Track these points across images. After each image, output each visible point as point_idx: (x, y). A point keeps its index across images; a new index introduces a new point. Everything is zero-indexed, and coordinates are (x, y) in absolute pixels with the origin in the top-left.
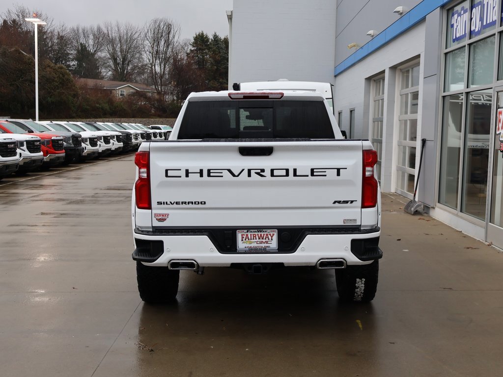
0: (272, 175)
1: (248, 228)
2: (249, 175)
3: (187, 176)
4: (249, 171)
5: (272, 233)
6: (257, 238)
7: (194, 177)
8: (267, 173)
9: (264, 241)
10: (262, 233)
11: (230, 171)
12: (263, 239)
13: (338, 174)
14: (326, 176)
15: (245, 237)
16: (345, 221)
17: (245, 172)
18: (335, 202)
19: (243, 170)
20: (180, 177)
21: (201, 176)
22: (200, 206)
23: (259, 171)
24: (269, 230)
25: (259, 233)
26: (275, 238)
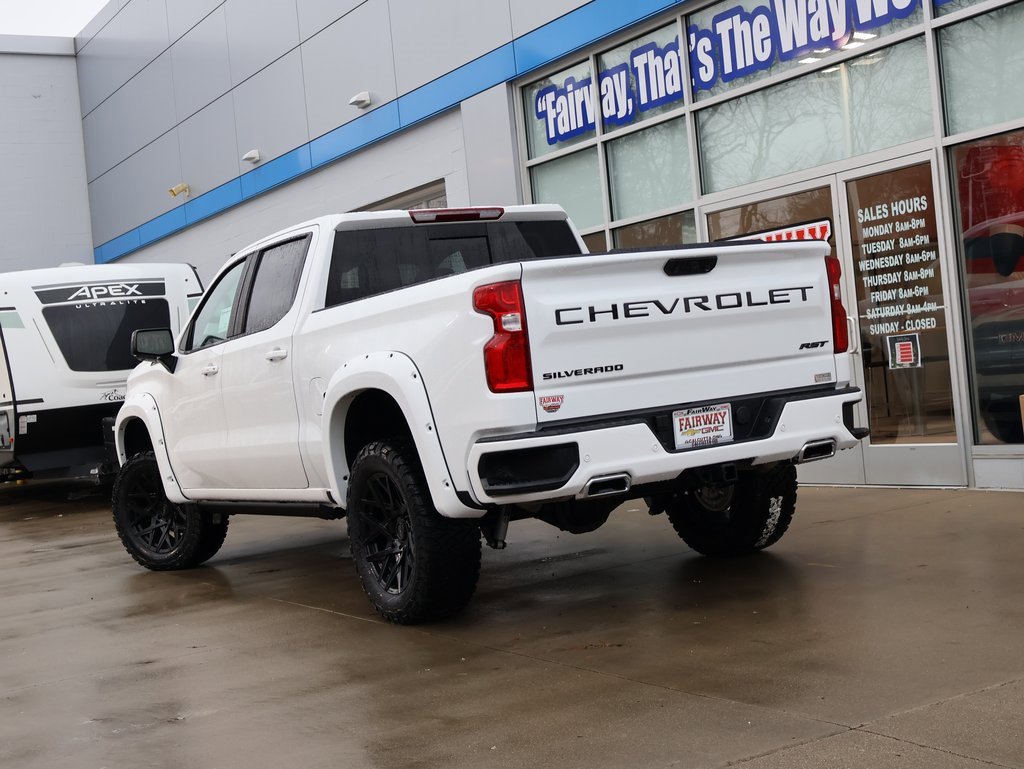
0: (720, 306)
1: (688, 406)
2: (687, 309)
3: (593, 319)
4: (686, 301)
5: (722, 411)
6: (703, 423)
7: (604, 320)
8: (712, 303)
9: (712, 426)
10: (709, 413)
11: (657, 303)
12: (710, 423)
13: (804, 298)
14: (788, 301)
15: (684, 422)
16: (818, 377)
17: (681, 304)
18: (802, 346)
19: (677, 300)
20: (582, 322)
21: (616, 316)
22: (615, 373)
23: (700, 300)
24: (718, 406)
25: (705, 414)
26: (728, 419)
